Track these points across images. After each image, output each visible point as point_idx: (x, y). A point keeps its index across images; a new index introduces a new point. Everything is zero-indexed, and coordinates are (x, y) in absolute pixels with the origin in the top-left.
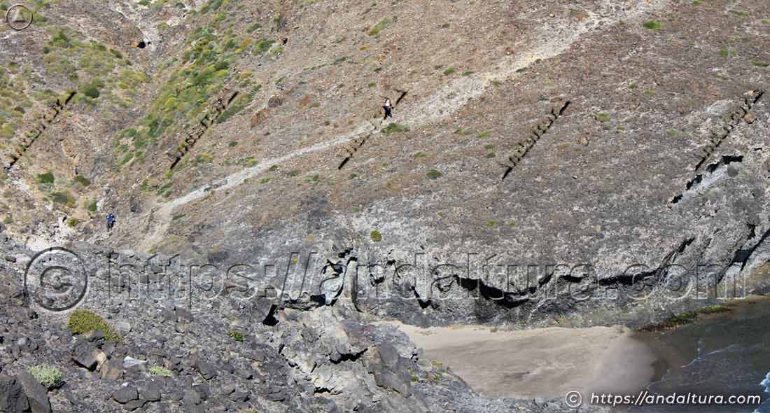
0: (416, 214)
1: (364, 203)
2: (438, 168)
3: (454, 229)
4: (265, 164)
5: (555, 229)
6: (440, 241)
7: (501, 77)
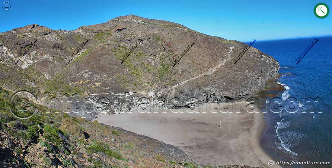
0: (215, 87)
1: (206, 86)
2: (215, 81)
3: (222, 89)
4: (186, 81)
5: (237, 89)
6: (221, 91)
7: (218, 68)
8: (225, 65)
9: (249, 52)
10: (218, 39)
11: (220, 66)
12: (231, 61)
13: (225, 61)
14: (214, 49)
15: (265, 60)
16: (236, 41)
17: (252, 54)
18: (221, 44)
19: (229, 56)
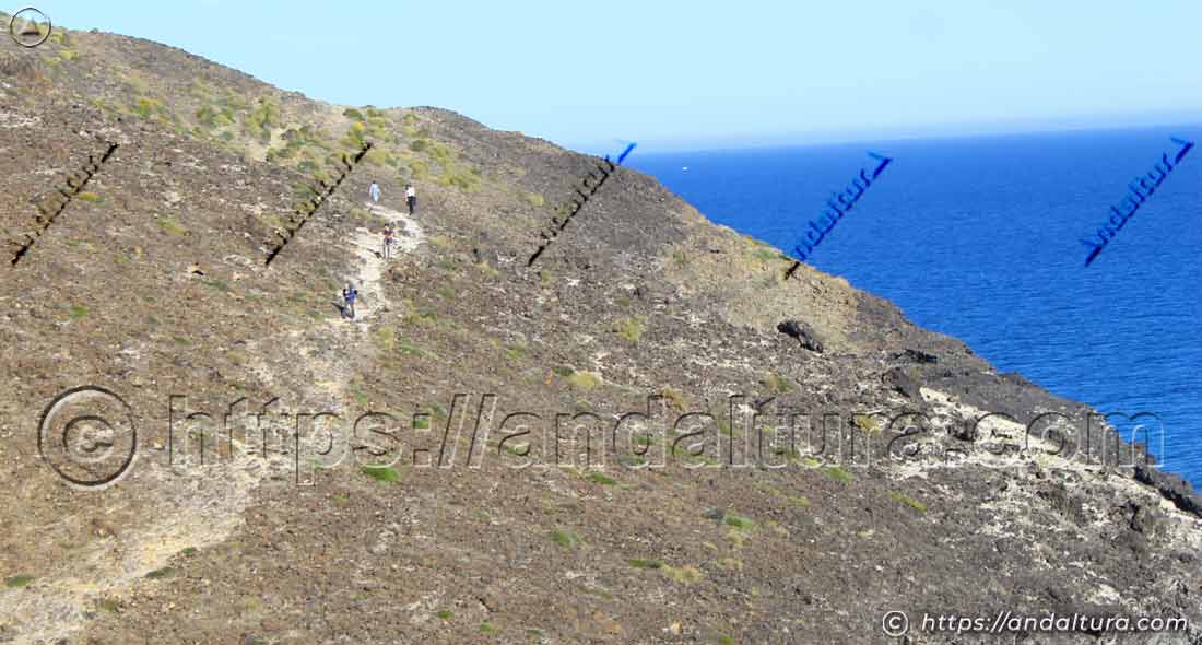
8: (255, 538)
9: (684, 330)
10: (134, 77)
11: (155, 548)
12: (360, 485)
13: (247, 470)
14: (71, 259)
15: (979, 486)
16: (459, 127)
17: (746, 365)
18: (189, 181)
19: (334, 387)
